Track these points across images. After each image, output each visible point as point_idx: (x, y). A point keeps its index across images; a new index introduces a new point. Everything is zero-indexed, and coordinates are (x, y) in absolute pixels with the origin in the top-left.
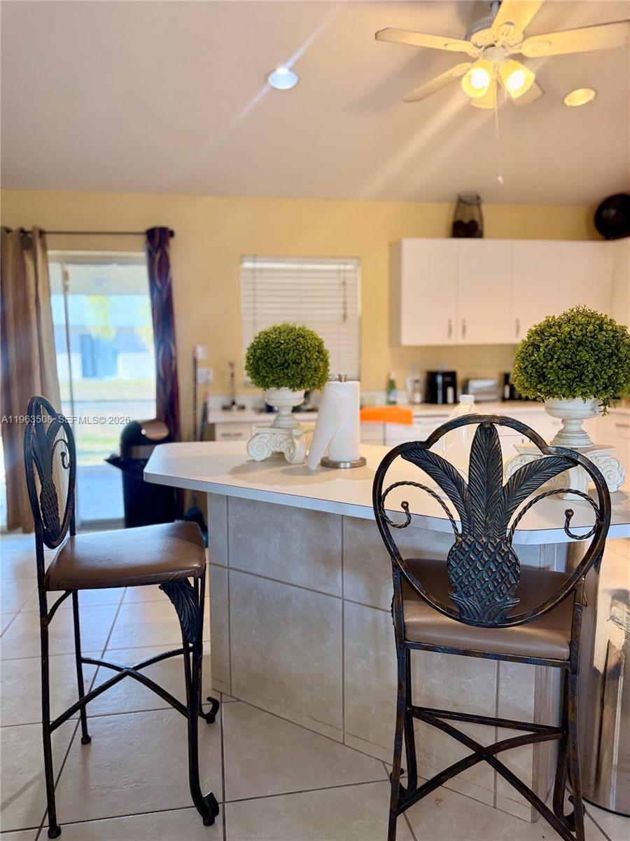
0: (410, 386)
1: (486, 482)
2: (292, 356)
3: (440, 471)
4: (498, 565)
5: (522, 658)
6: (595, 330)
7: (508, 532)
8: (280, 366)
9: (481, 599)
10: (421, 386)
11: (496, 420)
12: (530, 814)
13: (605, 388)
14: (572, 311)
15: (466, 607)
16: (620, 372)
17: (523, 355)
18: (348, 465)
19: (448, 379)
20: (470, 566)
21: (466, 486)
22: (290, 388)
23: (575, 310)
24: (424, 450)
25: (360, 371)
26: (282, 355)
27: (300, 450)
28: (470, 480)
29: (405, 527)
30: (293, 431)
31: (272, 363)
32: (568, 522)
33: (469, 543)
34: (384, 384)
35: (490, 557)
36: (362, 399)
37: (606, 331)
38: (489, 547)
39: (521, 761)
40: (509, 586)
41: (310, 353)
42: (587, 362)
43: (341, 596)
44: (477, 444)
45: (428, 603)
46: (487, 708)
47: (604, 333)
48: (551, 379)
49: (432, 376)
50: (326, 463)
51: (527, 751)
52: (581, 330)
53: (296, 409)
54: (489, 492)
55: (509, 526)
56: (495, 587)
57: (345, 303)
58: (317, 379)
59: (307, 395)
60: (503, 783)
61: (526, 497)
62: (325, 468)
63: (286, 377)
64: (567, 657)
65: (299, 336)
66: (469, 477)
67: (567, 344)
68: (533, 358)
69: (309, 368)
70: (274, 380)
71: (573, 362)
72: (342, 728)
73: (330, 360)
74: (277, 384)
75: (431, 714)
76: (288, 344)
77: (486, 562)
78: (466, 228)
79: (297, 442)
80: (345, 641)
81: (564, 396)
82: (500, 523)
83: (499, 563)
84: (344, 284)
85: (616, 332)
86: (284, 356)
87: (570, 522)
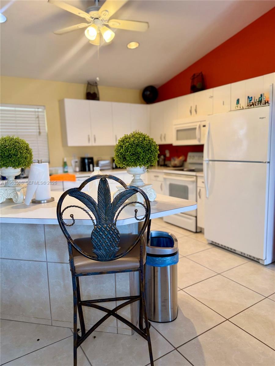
0: (73, 164)
1: (105, 202)
2: (13, 152)
3: (86, 199)
4: (111, 235)
5: (122, 271)
6: (142, 140)
7: (114, 221)
8: (7, 157)
9: (105, 250)
10: (78, 164)
11: (107, 177)
12: (131, 332)
13: (147, 162)
14: (134, 132)
15: (100, 255)
16: (152, 156)
17: (117, 150)
18: (45, 201)
19: (90, 161)
20: (100, 237)
21: (97, 205)
22: (13, 167)
23: (135, 132)
24: (79, 191)
25: (49, 158)
26: (7, 151)
27: (21, 196)
28: (98, 202)
29: (72, 225)
30: (16, 188)
31: (2, 155)
32: (136, 215)
33: (100, 228)
34: (61, 163)
35: (108, 232)
36: (50, 171)
37: (146, 140)
38: (108, 228)
39: (126, 312)
40: (116, 243)
41: (22, 150)
42: (140, 152)
43: (46, 261)
44: (100, 187)
45: (84, 256)
46: (112, 294)
47: (146, 141)
48: (128, 159)
49: (83, 160)
50: (34, 201)
51: (128, 307)
52: (137, 140)
53: (17, 177)
54: (106, 206)
55: (115, 219)
56: (111, 244)
57: (39, 126)
58: (27, 163)
59: (22, 170)
60: (120, 323)
61: (120, 206)
62: (33, 204)
63: (10, 162)
64: (139, 267)
65: (16, 142)
66: (98, 201)
67: (133, 145)
68: (121, 151)
69: (22, 157)
70: (4, 164)
71: (135, 153)
72: (51, 319)
73: (33, 154)
74: (6, 165)
75: (89, 302)
76: (10, 146)
77: (107, 234)
78: (92, 96)
79: (19, 193)
80: (49, 280)
81: (133, 166)
82: (111, 218)
83: (112, 234)
84: (38, 117)
85: (150, 141)
86: (8, 152)
87: (137, 214)
